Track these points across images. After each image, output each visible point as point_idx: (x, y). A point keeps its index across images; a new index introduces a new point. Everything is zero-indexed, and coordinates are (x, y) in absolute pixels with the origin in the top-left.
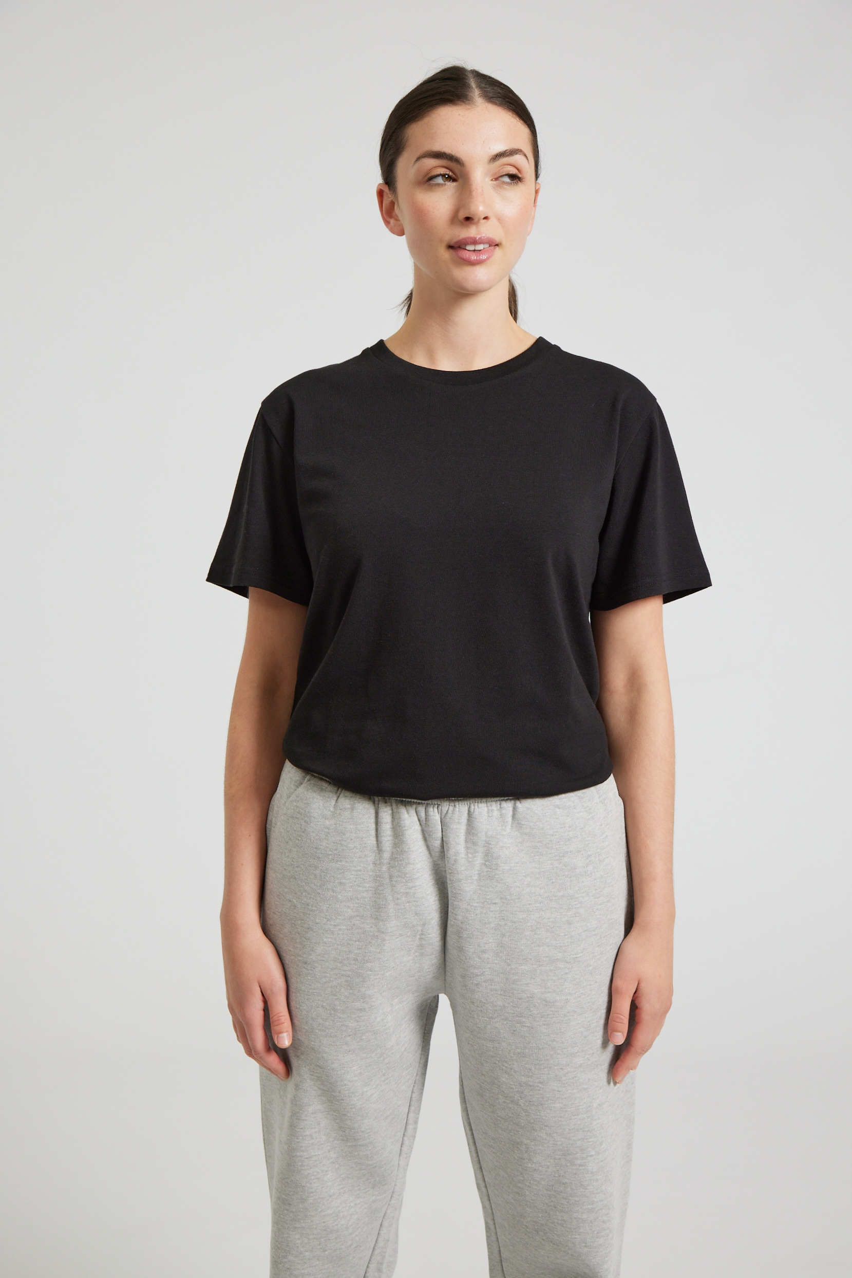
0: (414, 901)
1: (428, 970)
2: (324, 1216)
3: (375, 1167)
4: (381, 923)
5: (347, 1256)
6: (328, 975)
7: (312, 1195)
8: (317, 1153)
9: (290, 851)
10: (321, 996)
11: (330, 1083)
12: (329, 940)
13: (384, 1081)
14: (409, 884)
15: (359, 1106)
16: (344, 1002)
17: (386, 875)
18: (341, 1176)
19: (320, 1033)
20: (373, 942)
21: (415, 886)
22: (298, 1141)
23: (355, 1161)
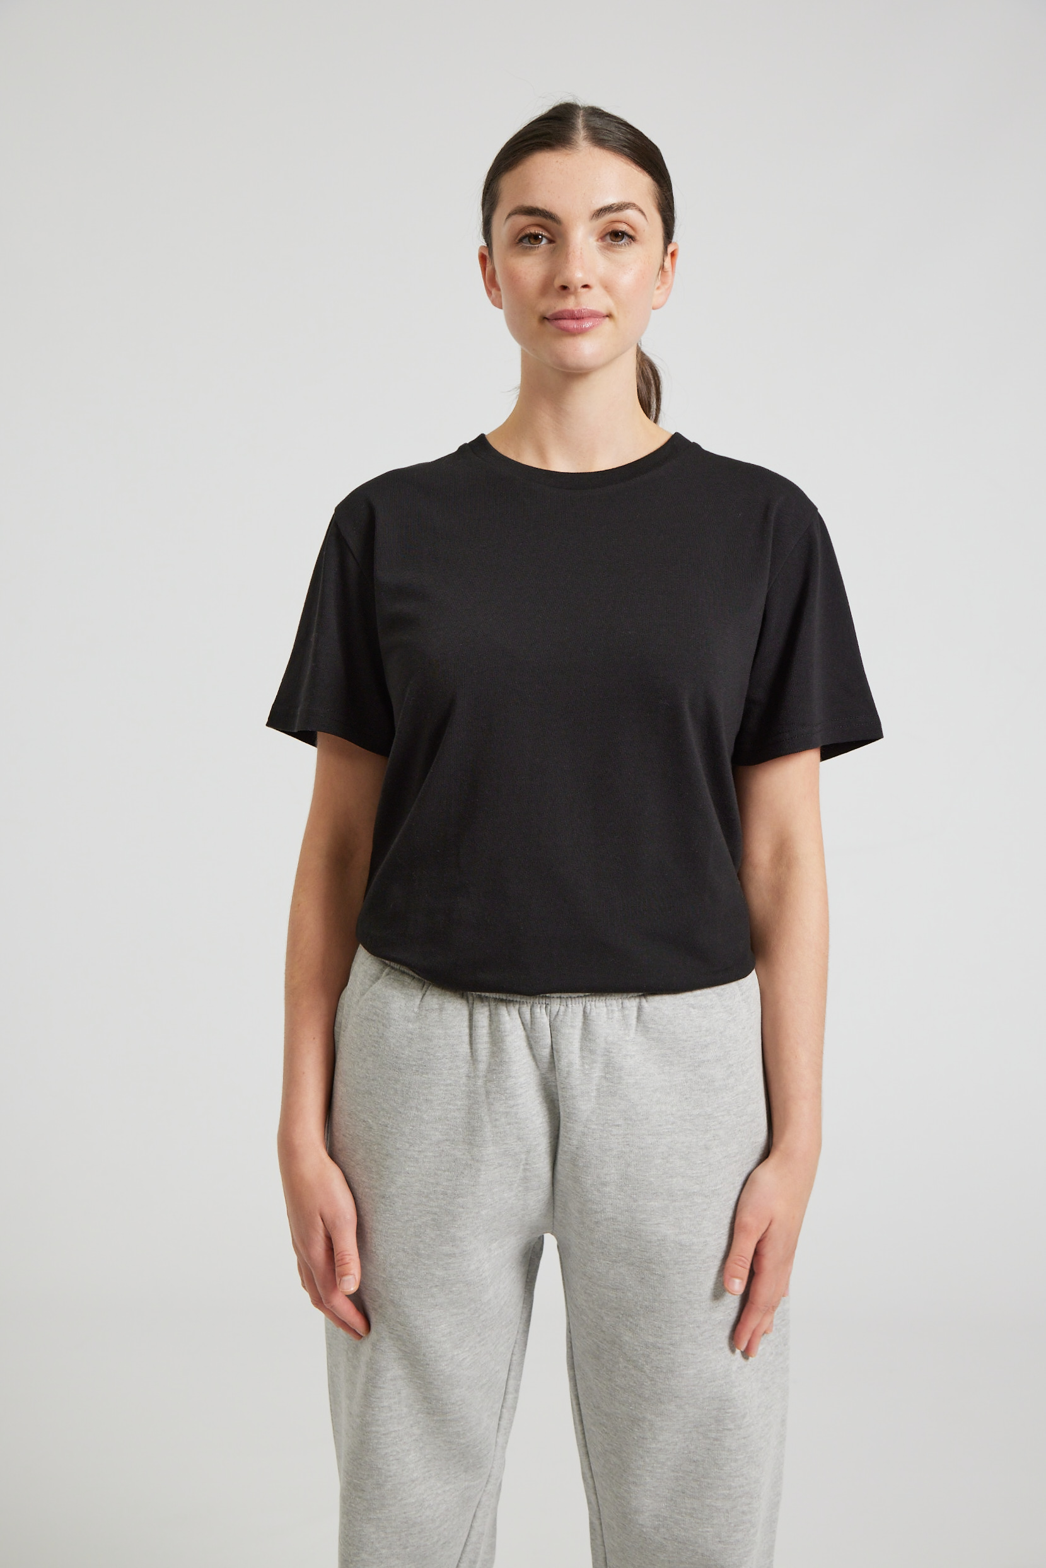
0: (516, 1123)
1: (533, 1208)
2: (405, 1505)
3: (468, 1446)
4: (475, 1149)
5: (433, 1554)
6: (411, 1211)
7: (389, 1479)
8: (396, 1429)
9: (364, 1060)
10: (402, 1237)
11: (413, 1344)
12: (412, 1169)
13: (480, 1342)
14: (509, 1102)
15: (448, 1373)
16: (429, 1245)
17: (482, 1091)
18: (427, 1457)
19: (400, 1283)
20: (466, 1172)
21: (517, 1105)
22: (373, 1413)
23: (443, 1439)
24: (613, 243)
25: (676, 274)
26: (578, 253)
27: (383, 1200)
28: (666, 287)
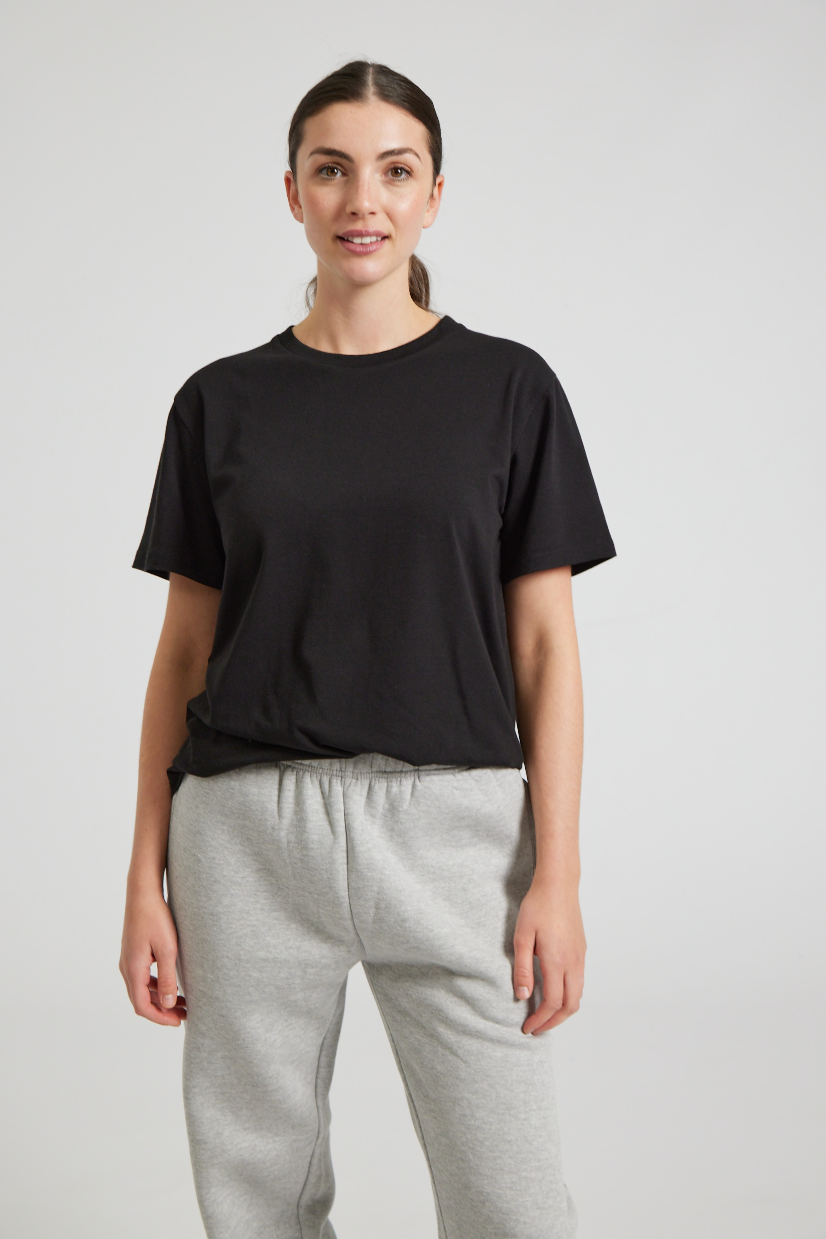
9: (197, 807)
17: (284, 840)
24: (394, 178)
25: (442, 200)
26: (366, 187)
27: (212, 918)
28: (434, 210)
